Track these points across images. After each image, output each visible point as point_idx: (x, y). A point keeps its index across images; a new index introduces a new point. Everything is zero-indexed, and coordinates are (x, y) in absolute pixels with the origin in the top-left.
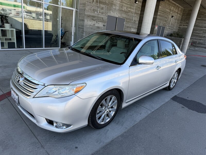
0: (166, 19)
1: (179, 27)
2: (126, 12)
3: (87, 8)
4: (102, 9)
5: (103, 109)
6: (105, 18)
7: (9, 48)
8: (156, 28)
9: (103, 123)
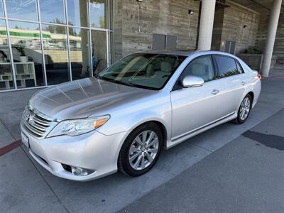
0: (236, 31)
1: (257, 40)
2: (178, 27)
3: (124, 27)
4: (145, 26)
5: (139, 149)
6: (150, 37)
7: (27, 86)
8: (223, 44)
9: (140, 169)
